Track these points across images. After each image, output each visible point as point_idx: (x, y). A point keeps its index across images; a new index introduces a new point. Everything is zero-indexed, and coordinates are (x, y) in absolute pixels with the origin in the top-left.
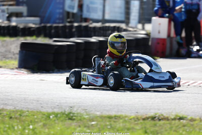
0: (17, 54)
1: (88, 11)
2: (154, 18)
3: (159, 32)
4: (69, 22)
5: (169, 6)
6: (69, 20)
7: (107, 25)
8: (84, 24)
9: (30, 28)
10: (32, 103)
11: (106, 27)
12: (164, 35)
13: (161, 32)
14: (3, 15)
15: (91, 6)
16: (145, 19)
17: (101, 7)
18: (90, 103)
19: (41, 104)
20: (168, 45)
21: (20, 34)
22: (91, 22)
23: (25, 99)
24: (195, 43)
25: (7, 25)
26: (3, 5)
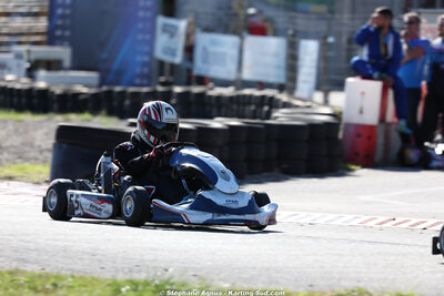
0: (48, 150)
1: (205, 60)
2: (350, 80)
3: (361, 112)
4: (163, 84)
5: (386, 55)
6: (162, 79)
7: (247, 92)
8: (196, 89)
9: (77, 95)
10: (81, 259)
11: (244, 96)
12: (371, 117)
13: (365, 111)
14: (19, 66)
15: (211, 49)
16: (330, 81)
17: (235, 52)
18: (209, 263)
19: (100, 261)
20: (380, 140)
21: (56, 106)
22: (211, 85)
23: (64, 251)
24: (439, 137)
25: (26, 87)
26: (20, 43)
